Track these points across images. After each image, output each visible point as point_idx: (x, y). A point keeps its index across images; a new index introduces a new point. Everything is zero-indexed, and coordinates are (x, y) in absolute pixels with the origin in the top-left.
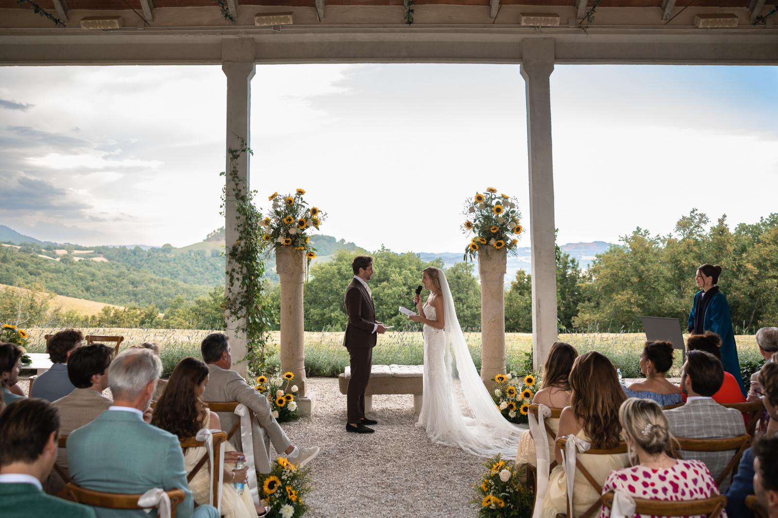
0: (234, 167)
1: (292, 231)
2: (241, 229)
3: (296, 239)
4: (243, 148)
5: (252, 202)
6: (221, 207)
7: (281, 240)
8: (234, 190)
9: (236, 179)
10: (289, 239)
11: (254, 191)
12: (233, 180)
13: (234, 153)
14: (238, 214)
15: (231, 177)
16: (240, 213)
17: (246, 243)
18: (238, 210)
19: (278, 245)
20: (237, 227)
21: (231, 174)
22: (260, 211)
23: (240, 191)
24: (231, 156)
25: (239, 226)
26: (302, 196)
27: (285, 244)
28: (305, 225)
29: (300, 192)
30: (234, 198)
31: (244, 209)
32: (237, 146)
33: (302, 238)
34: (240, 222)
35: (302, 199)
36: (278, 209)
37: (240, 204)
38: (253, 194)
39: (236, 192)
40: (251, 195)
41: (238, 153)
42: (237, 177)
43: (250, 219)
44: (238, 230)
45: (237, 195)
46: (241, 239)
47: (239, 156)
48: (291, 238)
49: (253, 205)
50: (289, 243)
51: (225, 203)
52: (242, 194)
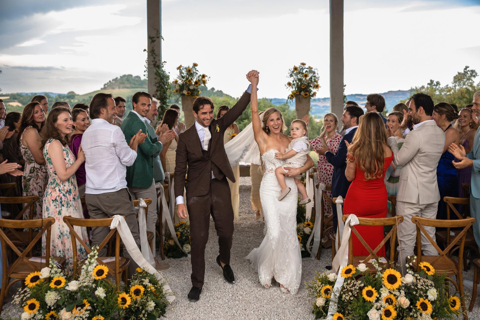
0: (153, 48)
1: (191, 88)
2: (157, 85)
3: (193, 91)
4: (158, 36)
5: (163, 69)
6: (145, 71)
7: (185, 92)
8: (153, 61)
9: (154, 55)
10: (189, 92)
11: (165, 62)
12: (152, 55)
13: (152, 39)
14: (156, 76)
15: (150, 54)
16: (157, 75)
17: (160, 94)
18: (156, 74)
19: (183, 95)
20: (155, 84)
21: (151, 52)
22: (168, 74)
23: (156, 62)
24: (150, 41)
25: (156, 83)
26: (196, 67)
27: (187, 94)
28: (198, 84)
29: (195, 65)
30: (153, 66)
31: (159, 73)
32: (154, 35)
33: (197, 91)
34: (156, 81)
35: (196, 69)
36: (183, 75)
37: (157, 70)
38: (164, 64)
39: (154, 63)
40: (163, 64)
41: (155, 39)
42: (155, 54)
43: (163, 79)
44: (156, 86)
45: (154, 65)
46: (157, 91)
47: (155, 41)
48: (191, 91)
49: (164, 70)
50: (190, 94)
51: (147, 69)
52: (158, 64)
